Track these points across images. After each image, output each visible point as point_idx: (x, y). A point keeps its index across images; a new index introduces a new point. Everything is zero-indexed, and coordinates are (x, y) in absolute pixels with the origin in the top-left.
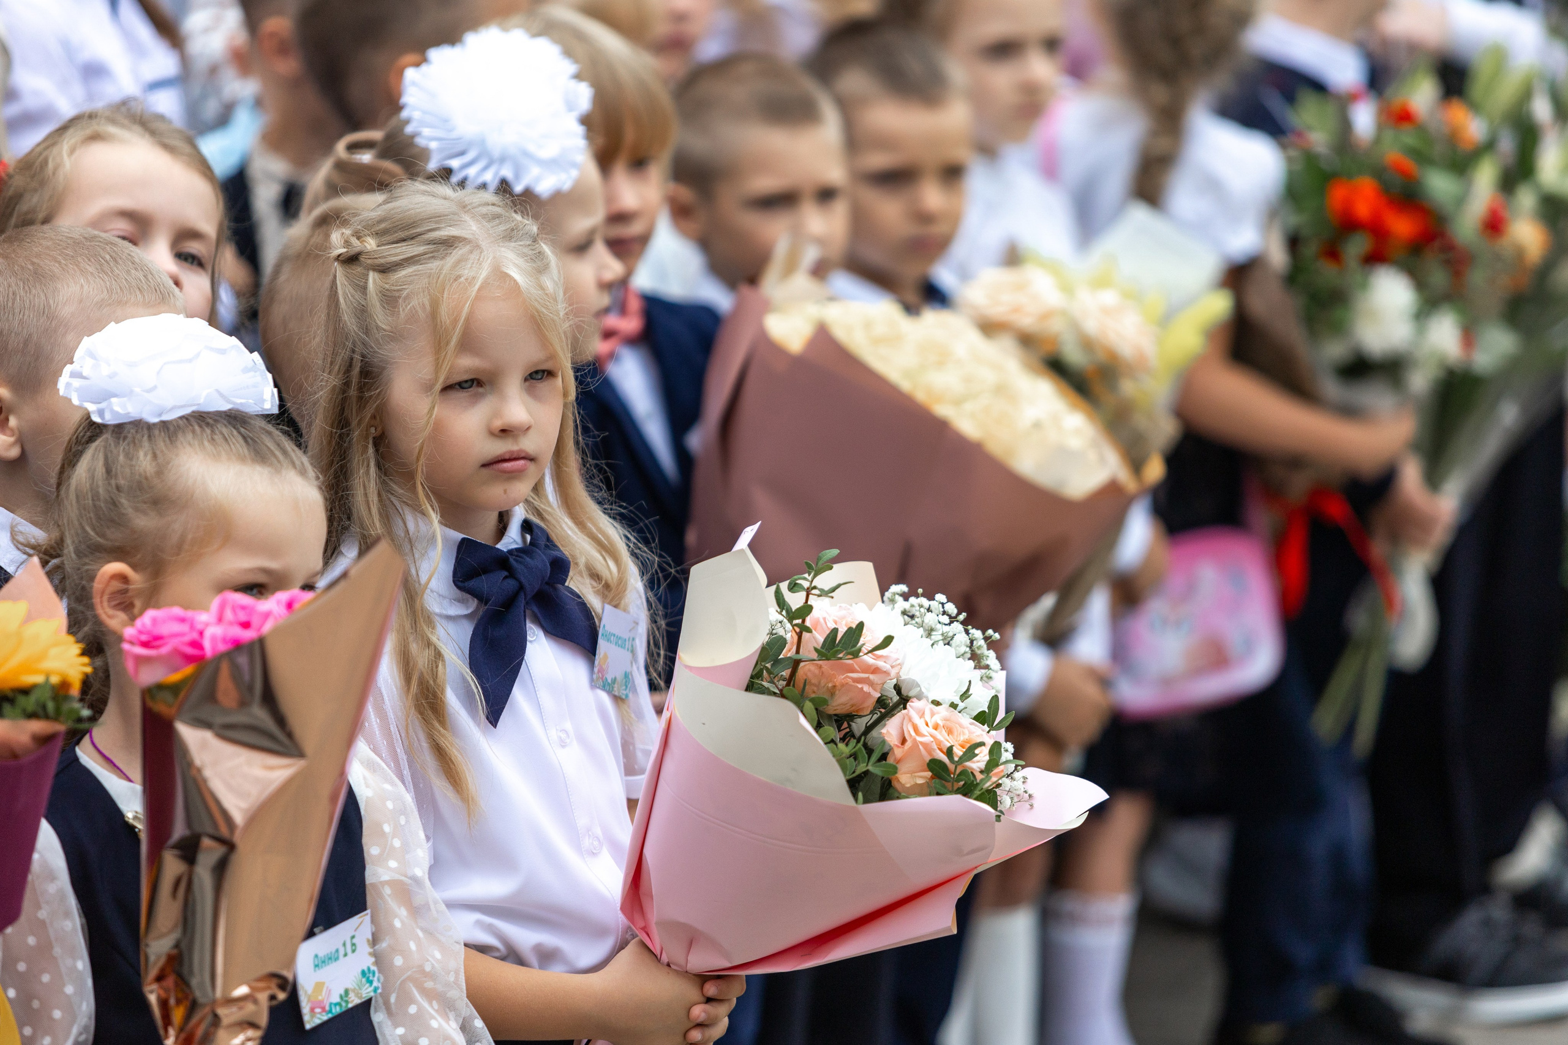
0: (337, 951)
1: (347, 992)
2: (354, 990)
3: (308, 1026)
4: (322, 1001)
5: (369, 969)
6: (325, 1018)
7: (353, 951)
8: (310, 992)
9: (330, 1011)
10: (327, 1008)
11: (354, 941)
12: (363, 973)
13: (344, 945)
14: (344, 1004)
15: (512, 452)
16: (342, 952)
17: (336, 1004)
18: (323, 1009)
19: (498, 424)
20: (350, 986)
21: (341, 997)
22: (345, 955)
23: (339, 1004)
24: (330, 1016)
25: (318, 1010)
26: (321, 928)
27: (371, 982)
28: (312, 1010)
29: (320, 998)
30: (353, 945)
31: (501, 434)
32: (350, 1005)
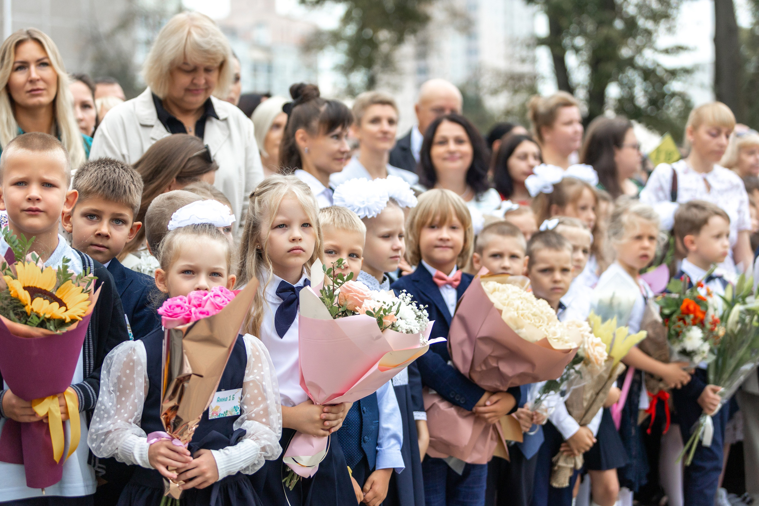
0: (227, 398)
1: (227, 411)
2: (230, 412)
3: (210, 418)
4: (217, 412)
5: (237, 406)
6: (217, 417)
7: (233, 399)
8: (213, 408)
9: (219, 416)
10: (218, 415)
11: (234, 396)
12: (235, 407)
13: (230, 397)
14: (225, 415)
15: (296, 247)
16: (229, 399)
17: (222, 414)
18: (217, 415)
19: (291, 238)
20: (228, 410)
21: (224, 412)
22: (230, 400)
23: (223, 414)
24: (219, 417)
25: (215, 414)
26: (224, 390)
27: (236, 411)
28: (213, 414)
29: (217, 411)
30: (233, 397)
31: (293, 241)
32: (227, 416)
